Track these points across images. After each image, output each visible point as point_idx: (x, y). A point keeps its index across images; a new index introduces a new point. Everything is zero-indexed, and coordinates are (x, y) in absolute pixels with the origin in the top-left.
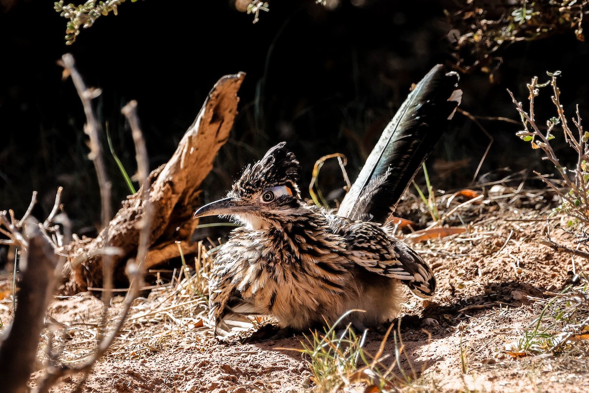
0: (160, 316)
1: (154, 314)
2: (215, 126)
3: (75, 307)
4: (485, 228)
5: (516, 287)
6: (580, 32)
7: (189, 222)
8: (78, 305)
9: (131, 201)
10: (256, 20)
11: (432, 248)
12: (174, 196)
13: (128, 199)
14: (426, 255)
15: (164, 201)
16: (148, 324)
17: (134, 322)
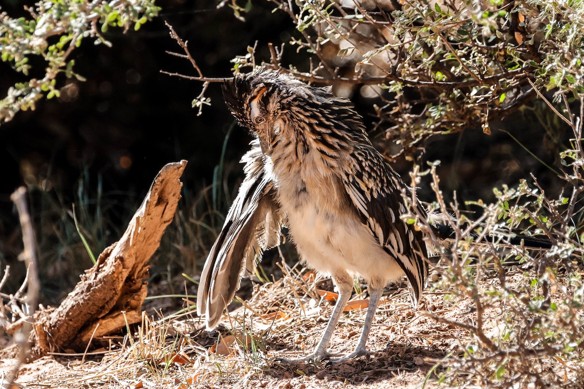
0: (106, 378)
1: (101, 376)
2: (160, 208)
3: (38, 369)
4: (402, 300)
5: (418, 353)
6: (487, 126)
7: (139, 293)
8: (40, 367)
9: (87, 275)
10: (200, 113)
11: (352, 318)
12: (124, 270)
13: (85, 273)
14: (346, 324)
15: (115, 275)
16: (95, 385)
17: (83, 383)
